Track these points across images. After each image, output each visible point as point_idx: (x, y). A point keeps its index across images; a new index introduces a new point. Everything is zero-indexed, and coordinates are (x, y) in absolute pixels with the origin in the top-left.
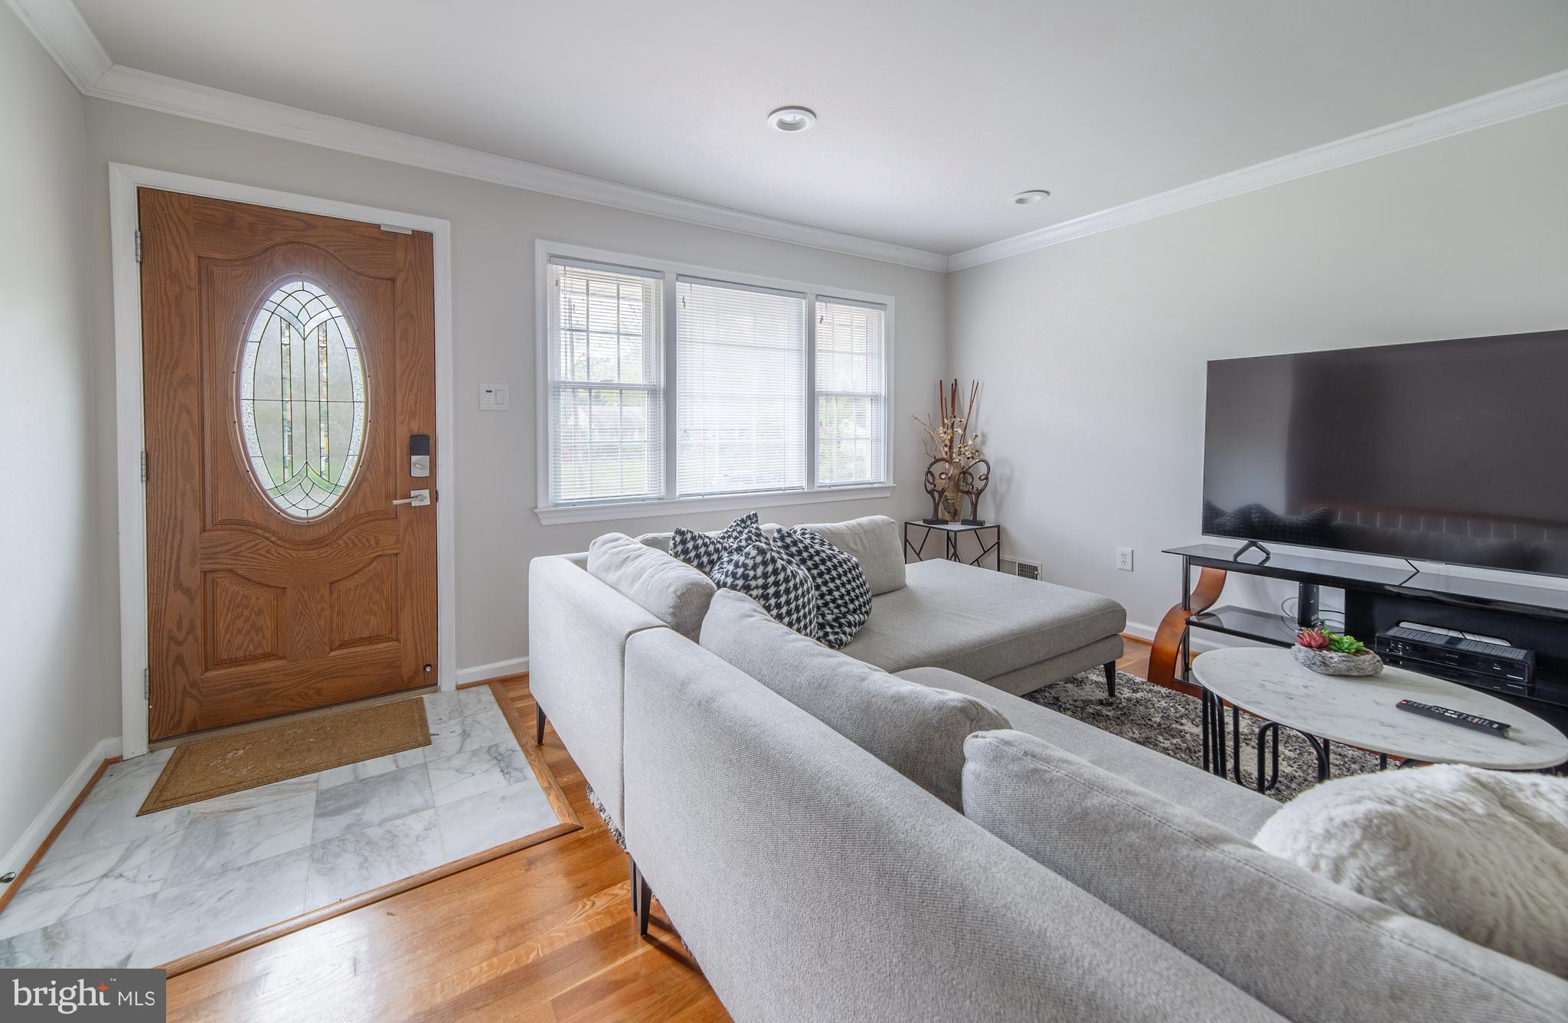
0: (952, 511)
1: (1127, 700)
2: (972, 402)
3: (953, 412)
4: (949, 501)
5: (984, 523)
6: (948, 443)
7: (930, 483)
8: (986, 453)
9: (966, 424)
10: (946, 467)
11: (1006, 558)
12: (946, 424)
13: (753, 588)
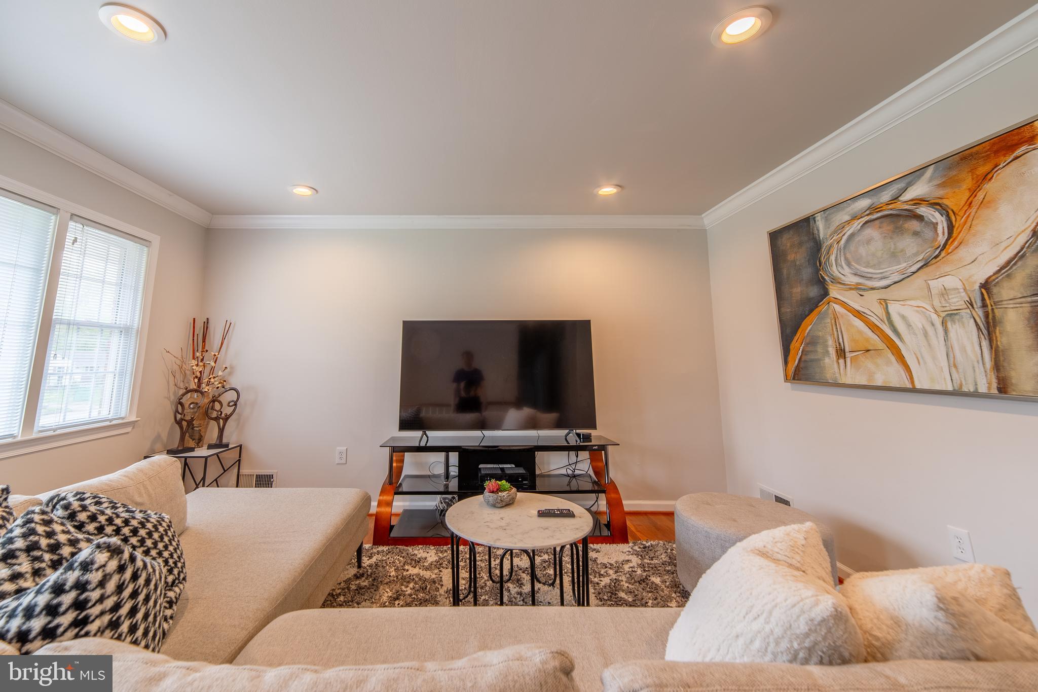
0: (197, 437)
1: (370, 566)
2: (224, 339)
3: (204, 347)
4: (195, 429)
5: (228, 445)
6: (198, 374)
7: (179, 413)
8: (234, 382)
9: (217, 357)
10: (196, 397)
11: (245, 471)
12: (198, 357)
13: (102, 613)
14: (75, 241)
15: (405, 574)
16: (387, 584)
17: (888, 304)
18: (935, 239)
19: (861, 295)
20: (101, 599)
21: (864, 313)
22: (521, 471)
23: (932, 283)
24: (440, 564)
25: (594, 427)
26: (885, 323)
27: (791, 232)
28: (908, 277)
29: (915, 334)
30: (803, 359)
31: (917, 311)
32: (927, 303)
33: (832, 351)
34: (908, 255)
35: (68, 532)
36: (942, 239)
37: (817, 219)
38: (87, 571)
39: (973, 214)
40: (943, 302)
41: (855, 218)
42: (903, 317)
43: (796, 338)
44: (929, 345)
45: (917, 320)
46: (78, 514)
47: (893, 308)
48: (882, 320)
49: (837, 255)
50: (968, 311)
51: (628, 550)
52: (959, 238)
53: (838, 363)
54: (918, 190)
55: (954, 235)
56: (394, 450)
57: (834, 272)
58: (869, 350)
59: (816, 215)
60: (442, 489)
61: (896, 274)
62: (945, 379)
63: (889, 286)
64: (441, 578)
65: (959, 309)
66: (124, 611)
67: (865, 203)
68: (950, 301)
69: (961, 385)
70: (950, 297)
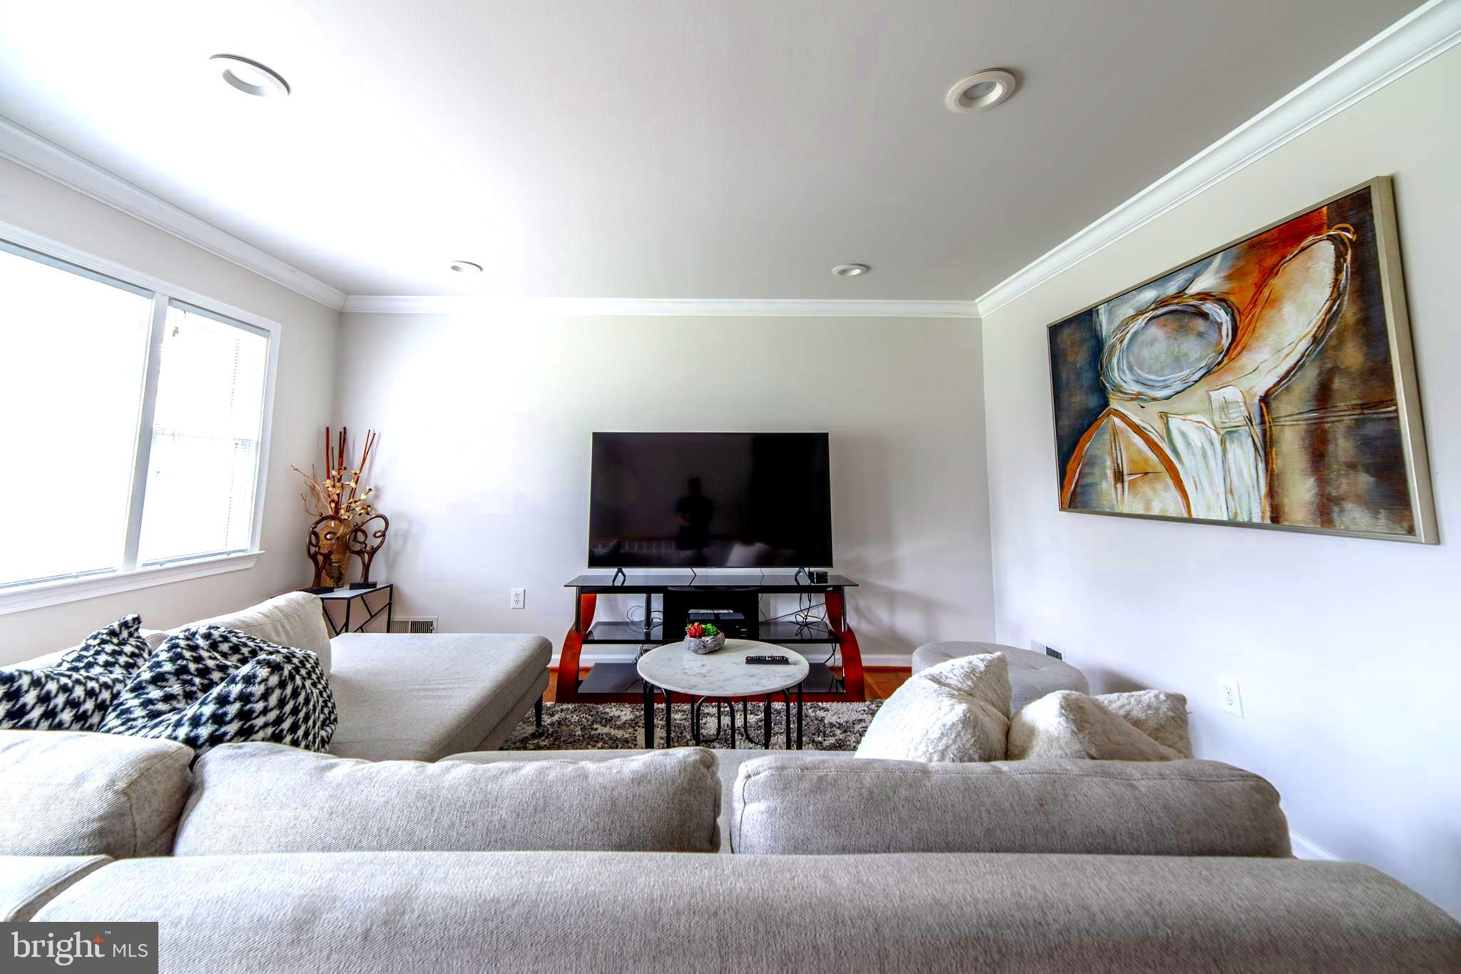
0: (336, 575)
1: (551, 724)
2: (366, 454)
3: (341, 463)
4: (334, 565)
5: (376, 584)
6: (336, 498)
7: (313, 545)
8: (383, 507)
9: (359, 477)
10: (333, 525)
11: (398, 617)
12: (334, 477)
13: (266, 725)
14: (176, 331)
15: (592, 733)
16: (570, 743)
17: (1169, 419)
18: (1219, 343)
19: (1142, 407)
20: (265, 711)
21: (1144, 428)
22: (740, 616)
23: (1214, 394)
24: (636, 723)
25: (829, 563)
26: (1164, 441)
27: (1072, 327)
28: (1190, 386)
29: (1194, 454)
30: (1080, 484)
31: (1198, 428)
32: (1207, 418)
33: (1110, 473)
34: (1191, 360)
35: (215, 658)
36: (1226, 342)
37: (1100, 312)
38: (250, 684)
39: (1257, 314)
40: (1223, 417)
41: (1140, 313)
42: (1184, 435)
43: (1073, 457)
44: (1208, 467)
45: (1197, 439)
46: (220, 644)
47: (1175, 423)
48: (1161, 437)
49: (1119, 358)
50: (1247, 428)
51: (863, 708)
52: (1242, 342)
53: (1116, 488)
54: (1207, 282)
55: (1238, 338)
56: (583, 590)
57: (1115, 378)
58: (1147, 473)
59: (1099, 307)
60: (642, 637)
61: (1178, 382)
62: (1221, 507)
63: (1171, 396)
64: (636, 737)
65: (1239, 426)
66: (286, 725)
67: (1149, 295)
68: (1230, 416)
69: (1236, 514)
70: (1230, 411)
